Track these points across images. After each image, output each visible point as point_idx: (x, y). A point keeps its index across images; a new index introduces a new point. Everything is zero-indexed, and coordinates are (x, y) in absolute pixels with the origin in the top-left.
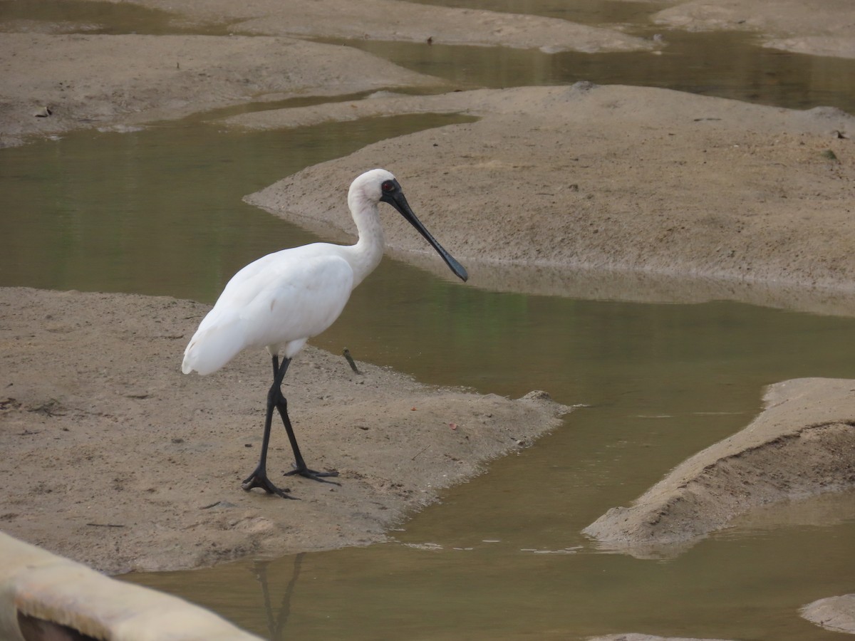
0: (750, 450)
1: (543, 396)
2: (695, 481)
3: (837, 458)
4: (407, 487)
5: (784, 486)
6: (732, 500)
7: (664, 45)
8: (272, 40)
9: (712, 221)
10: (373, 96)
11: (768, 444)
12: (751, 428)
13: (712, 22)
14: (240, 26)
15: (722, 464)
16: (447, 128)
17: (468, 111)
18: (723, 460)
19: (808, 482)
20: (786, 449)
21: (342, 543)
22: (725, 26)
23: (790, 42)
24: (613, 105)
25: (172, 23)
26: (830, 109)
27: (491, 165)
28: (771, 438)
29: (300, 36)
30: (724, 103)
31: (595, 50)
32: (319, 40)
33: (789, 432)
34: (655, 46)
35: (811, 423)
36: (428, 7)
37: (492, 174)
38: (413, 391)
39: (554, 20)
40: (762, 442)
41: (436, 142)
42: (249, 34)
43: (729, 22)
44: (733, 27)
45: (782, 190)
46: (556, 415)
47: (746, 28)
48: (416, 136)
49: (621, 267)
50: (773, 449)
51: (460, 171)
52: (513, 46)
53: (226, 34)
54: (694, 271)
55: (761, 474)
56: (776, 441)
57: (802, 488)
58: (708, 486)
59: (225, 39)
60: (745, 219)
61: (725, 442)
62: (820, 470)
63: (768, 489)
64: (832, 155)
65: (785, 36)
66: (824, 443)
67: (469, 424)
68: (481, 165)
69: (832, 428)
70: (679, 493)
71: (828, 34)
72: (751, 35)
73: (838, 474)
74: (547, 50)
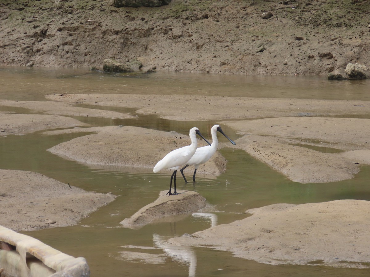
0: (156, 206)
1: (111, 194)
2: (144, 212)
3: (175, 208)
4: (82, 213)
5: (164, 213)
6: (152, 217)
7: (138, 117)
8: (53, 116)
9: (148, 156)
10: (75, 128)
11: (160, 204)
12: (156, 201)
13: (149, 113)
14: (46, 113)
15: (150, 209)
16: (91, 135)
17: (95, 131)
18: (150, 208)
19: (169, 213)
20: (164, 206)
21: (67, 225)
22: (151, 113)
23: (166, 117)
24: (127, 130)
25: (31, 112)
26: (174, 132)
27: (100, 143)
28: (161, 203)
29: (59, 115)
30: (152, 130)
31: (124, 118)
32: (63, 116)
33: (165, 202)
34: (136, 118)
35: (170, 200)
36: (87, 109)
37: (101, 145)
38: (83, 192)
39: (114, 112)
40: (159, 204)
41: (88, 138)
42: (48, 114)
43: (152, 113)
44: (153, 114)
45: (164, 149)
46: (114, 198)
47: (156, 114)
48: (84, 137)
49: (128, 166)
50: (161, 206)
51: (94, 144)
52: (105, 117)
53: (43, 114)
54: (144, 167)
55: (159, 211)
56: (162, 204)
57: (168, 214)
58: (147, 213)
59: (43, 115)
60: (156, 155)
61: (151, 204)
62: (172, 210)
63: (160, 214)
64: (175, 142)
65: (165, 116)
66: (173, 204)
67: (95, 199)
68: (98, 143)
69: (174, 201)
70: (141, 215)
71: (174, 115)
72: (157, 115)
73: (176, 211)
74: (113, 118)
